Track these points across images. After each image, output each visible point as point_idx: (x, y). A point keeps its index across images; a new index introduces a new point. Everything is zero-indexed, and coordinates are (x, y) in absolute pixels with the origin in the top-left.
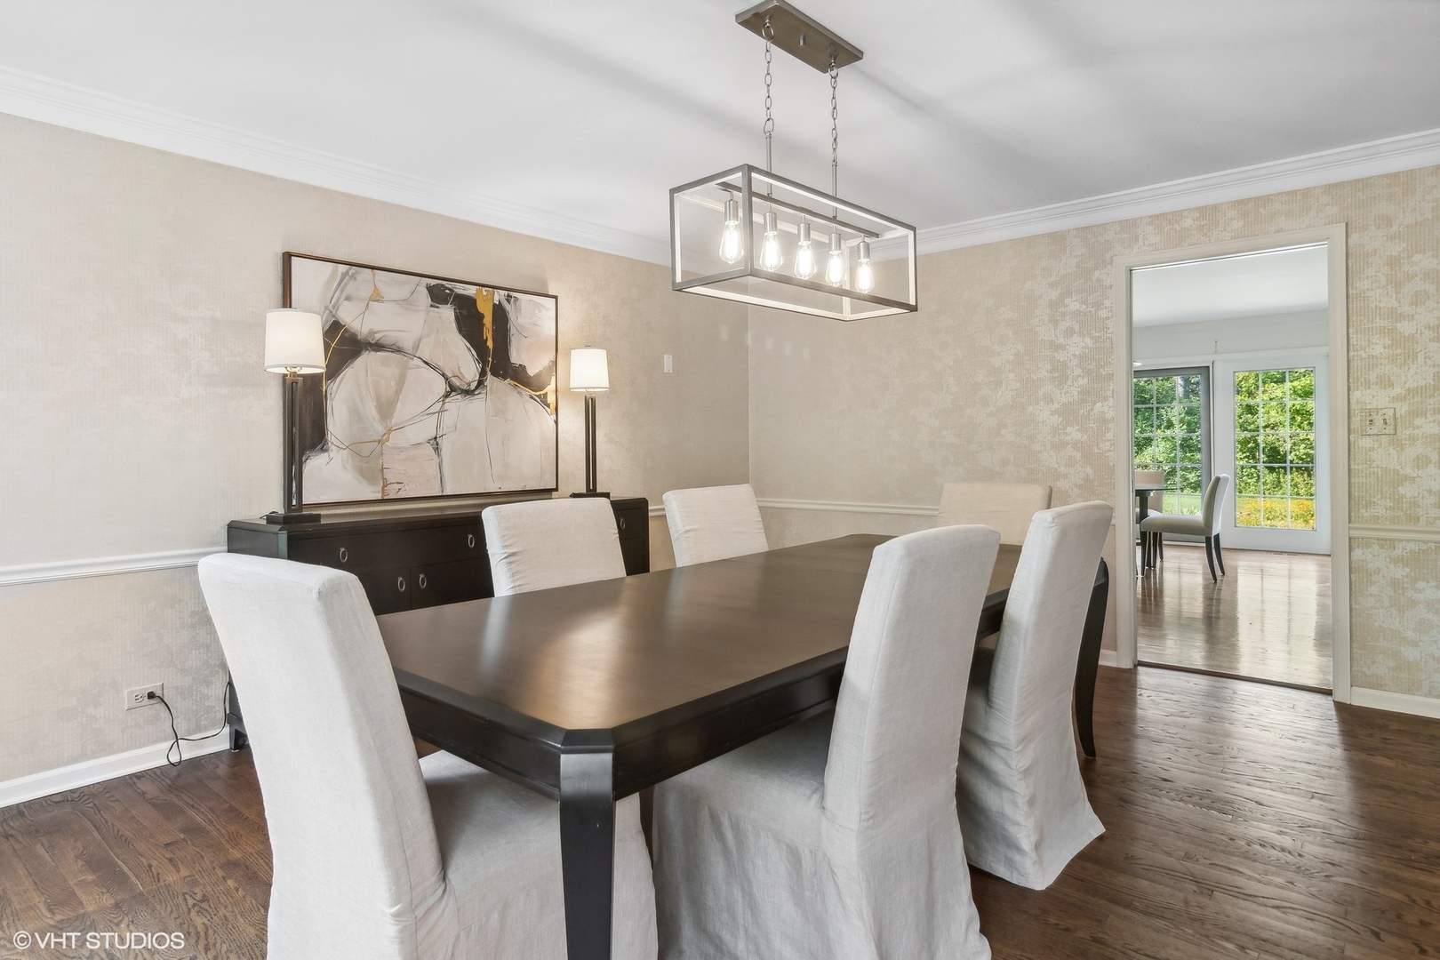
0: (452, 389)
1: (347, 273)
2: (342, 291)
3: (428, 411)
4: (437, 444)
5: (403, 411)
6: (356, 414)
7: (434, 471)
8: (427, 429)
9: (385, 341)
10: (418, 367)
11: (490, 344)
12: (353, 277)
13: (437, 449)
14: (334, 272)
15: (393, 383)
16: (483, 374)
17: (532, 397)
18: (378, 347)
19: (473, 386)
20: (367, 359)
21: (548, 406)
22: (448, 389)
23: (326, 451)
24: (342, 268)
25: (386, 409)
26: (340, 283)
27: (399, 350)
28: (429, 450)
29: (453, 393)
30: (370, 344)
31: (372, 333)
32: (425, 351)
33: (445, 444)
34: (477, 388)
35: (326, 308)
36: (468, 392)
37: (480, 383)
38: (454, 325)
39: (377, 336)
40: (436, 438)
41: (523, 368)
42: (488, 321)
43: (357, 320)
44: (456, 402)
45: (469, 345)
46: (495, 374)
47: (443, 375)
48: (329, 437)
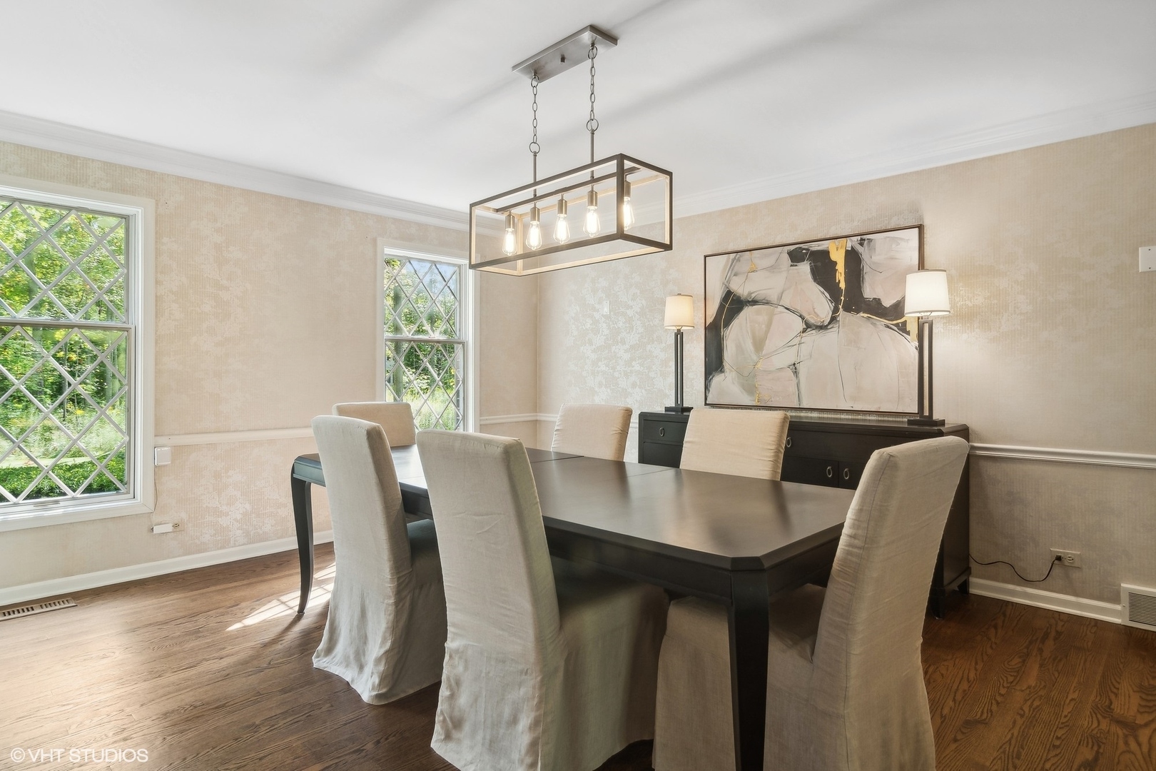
0: (808, 326)
1: (735, 258)
2: (732, 270)
3: (789, 344)
4: (796, 369)
5: (769, 346)
6: (739, 348)
7: (793, 389)
8: (788, 357)
9: (758, 298)
10: (781, 312)
11: (842, 285)
12: (739, 260)
13: (796, 373)
14: (729, 258)
15: (763, 326)
16: (836, 310)
17: (888, 327)
18: (754, 302)
19: (826, 323)
20: (747, 312)
21: (908, 333)
22: (805, 327)
23: (723, 372)
24: (732, 256)
25: (759, 345)
26: (732, 264)
27: (767, 303)
28: (790, 373)
29: (809, 329)
30: (749, 302)
31: (750, 294)
32: (786, 301)
33: (802, 369)
34: (830, 323)
35: (723, 284)
36: (822, 327)
37: (833, 319)
38: (809, 276)
39: (753, 295)
40: (794, 364)
41: (878, 301)
42: (841, 267)
43: (742, 288)
44: (813, 336)
45: (822, 290)
46: (847, 309)
47: (800, 316)
48: (724, 364)
